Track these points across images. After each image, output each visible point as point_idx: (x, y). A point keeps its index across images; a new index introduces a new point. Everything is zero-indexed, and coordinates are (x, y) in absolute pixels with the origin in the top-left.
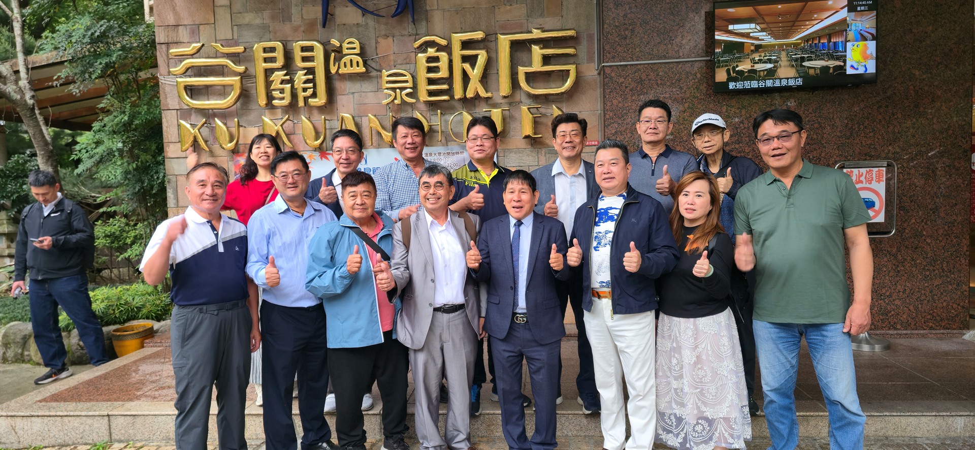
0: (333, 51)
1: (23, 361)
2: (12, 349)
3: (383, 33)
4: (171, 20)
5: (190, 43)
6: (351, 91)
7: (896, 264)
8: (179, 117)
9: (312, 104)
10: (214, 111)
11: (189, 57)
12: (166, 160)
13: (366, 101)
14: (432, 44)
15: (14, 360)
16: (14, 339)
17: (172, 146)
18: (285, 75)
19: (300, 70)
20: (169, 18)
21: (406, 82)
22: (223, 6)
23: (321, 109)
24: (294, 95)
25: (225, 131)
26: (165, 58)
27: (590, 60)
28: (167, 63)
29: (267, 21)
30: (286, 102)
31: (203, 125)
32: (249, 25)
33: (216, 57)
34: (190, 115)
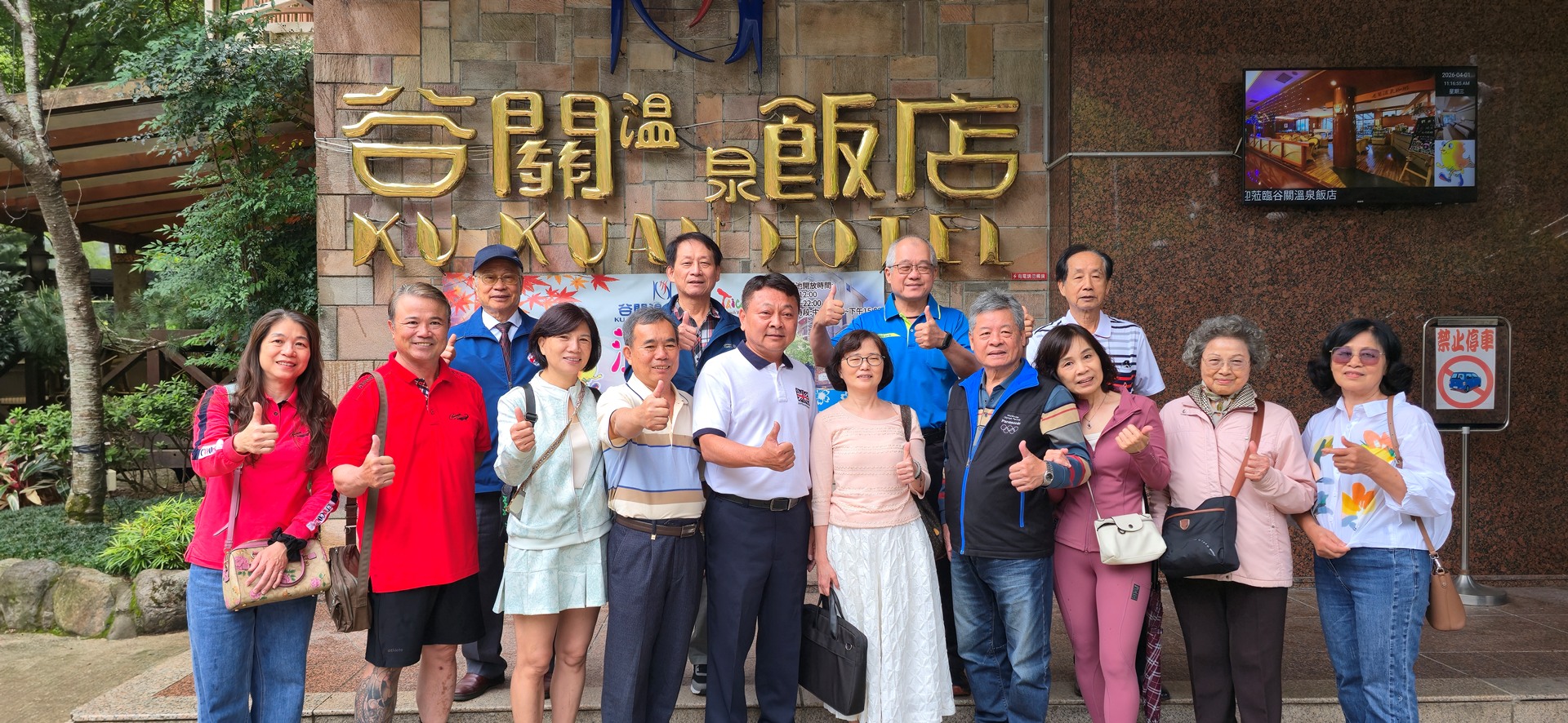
0: (627, 112)
1: (39, 629)
2: (17, 607)
3: (707, 87)
4: (344, 44)
5: (376, 86)
6: (650, 178)
7: (1500, 474)
8: (348, 208)
9: (586, 196)
10: (413, 199)
11: (374, 108)
12: (319, 279)
13: (675, 196)
14: (790, 110)
15: (19, 626)
16: (24, 589)
17: (332, 255)
18: (544, 146)
19: (570, 140)
20: (339, 40)
21: (747, 167)
22: (437, 28)
23: (600, 205)
24: (557, 181)
25: (431, 233)
26: (330, 107)
27: (1037, 147)
28: (332, 115)
29: (512, 57)
30: (541, 191)
31: (394, 223)
32: (480, 63)
33: (420, 111)
34: (369, 205)
